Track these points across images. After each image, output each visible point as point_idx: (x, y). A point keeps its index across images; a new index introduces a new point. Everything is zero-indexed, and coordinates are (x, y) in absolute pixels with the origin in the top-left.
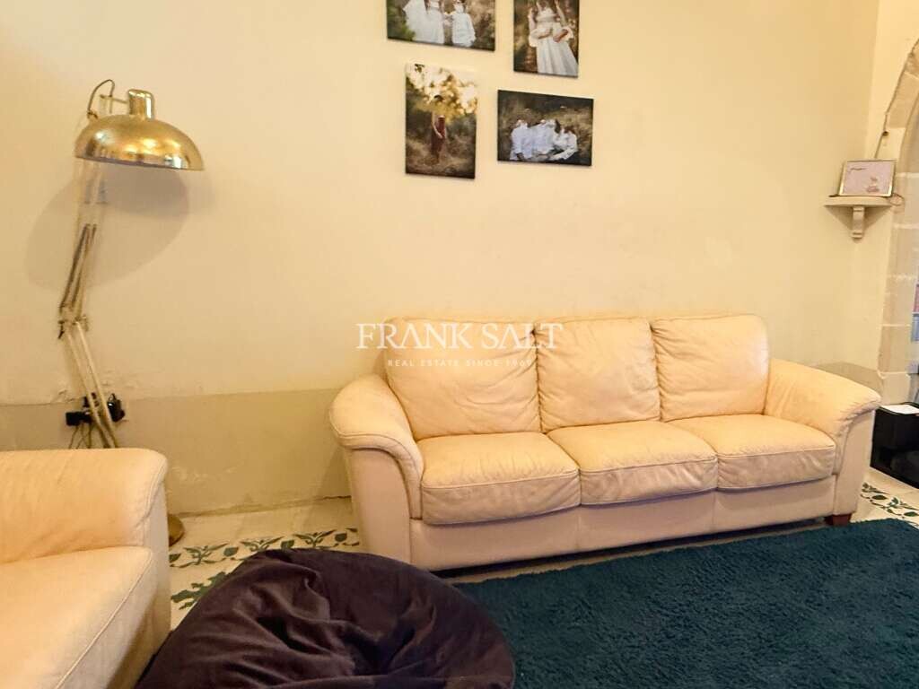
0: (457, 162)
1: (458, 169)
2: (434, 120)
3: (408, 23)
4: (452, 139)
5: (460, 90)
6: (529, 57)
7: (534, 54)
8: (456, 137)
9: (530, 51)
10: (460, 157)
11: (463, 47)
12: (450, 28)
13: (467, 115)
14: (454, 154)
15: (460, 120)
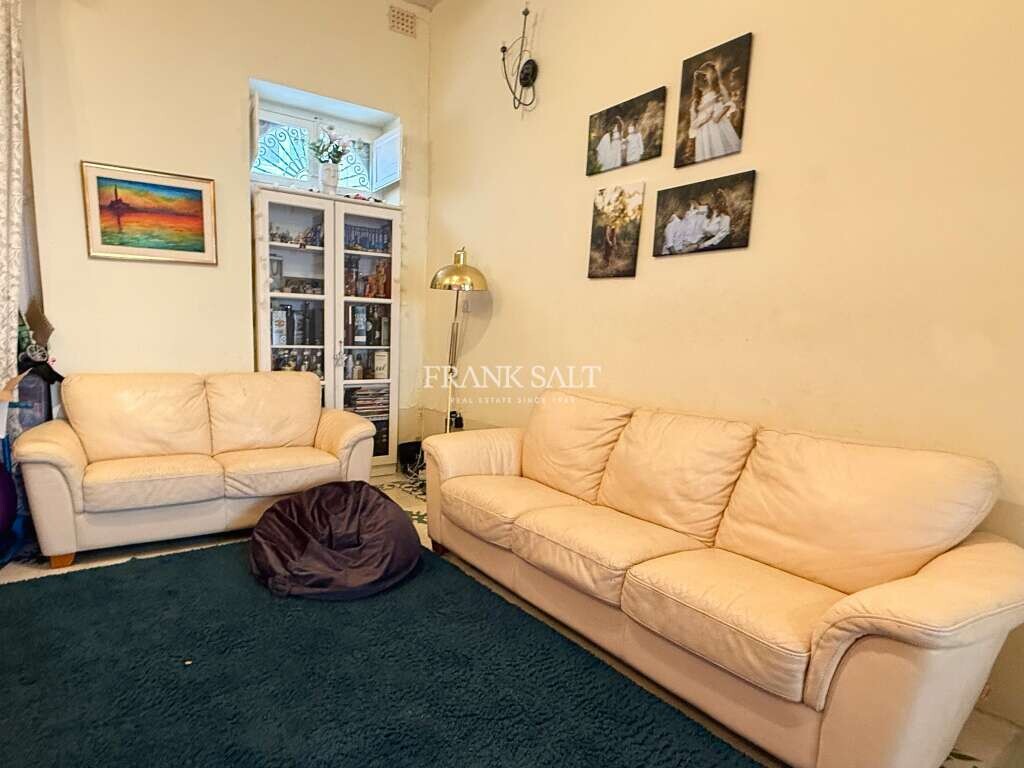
0: (621, 264)
1: (621, 269)
2: (608, 231)
3: (599, 159)
4: (618, 244)
5: (627, 201)
6: (687, 150)
7: (693, 146)
8: (622, 242)
9: (689, 144)
10: (624, 259)
11: (634, 163)
12: (626, 150)
13: (631, 221)
14: (619, 257)
15: (626, 227)
